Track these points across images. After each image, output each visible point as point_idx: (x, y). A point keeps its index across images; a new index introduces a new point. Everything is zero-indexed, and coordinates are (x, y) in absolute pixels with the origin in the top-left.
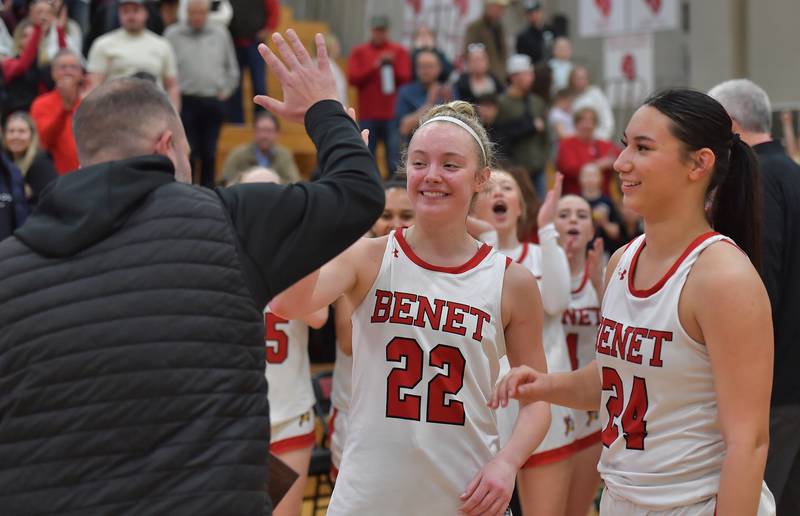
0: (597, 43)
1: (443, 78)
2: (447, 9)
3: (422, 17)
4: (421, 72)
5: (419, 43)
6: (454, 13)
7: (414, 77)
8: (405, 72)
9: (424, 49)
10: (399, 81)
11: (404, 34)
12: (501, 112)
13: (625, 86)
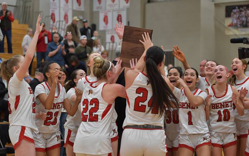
0: (104, 32)
1: (60, 41)
2: (62, 21)
3: (55, 24)
4: (54, 39)
5: (53, 31)
6: (64, 23)
7: (52, 40)
8: (50, 39)
9: (55, 33)
10: (49, 41)
11: (50, 28)
12: (77, 50)
13: (111, 44)
